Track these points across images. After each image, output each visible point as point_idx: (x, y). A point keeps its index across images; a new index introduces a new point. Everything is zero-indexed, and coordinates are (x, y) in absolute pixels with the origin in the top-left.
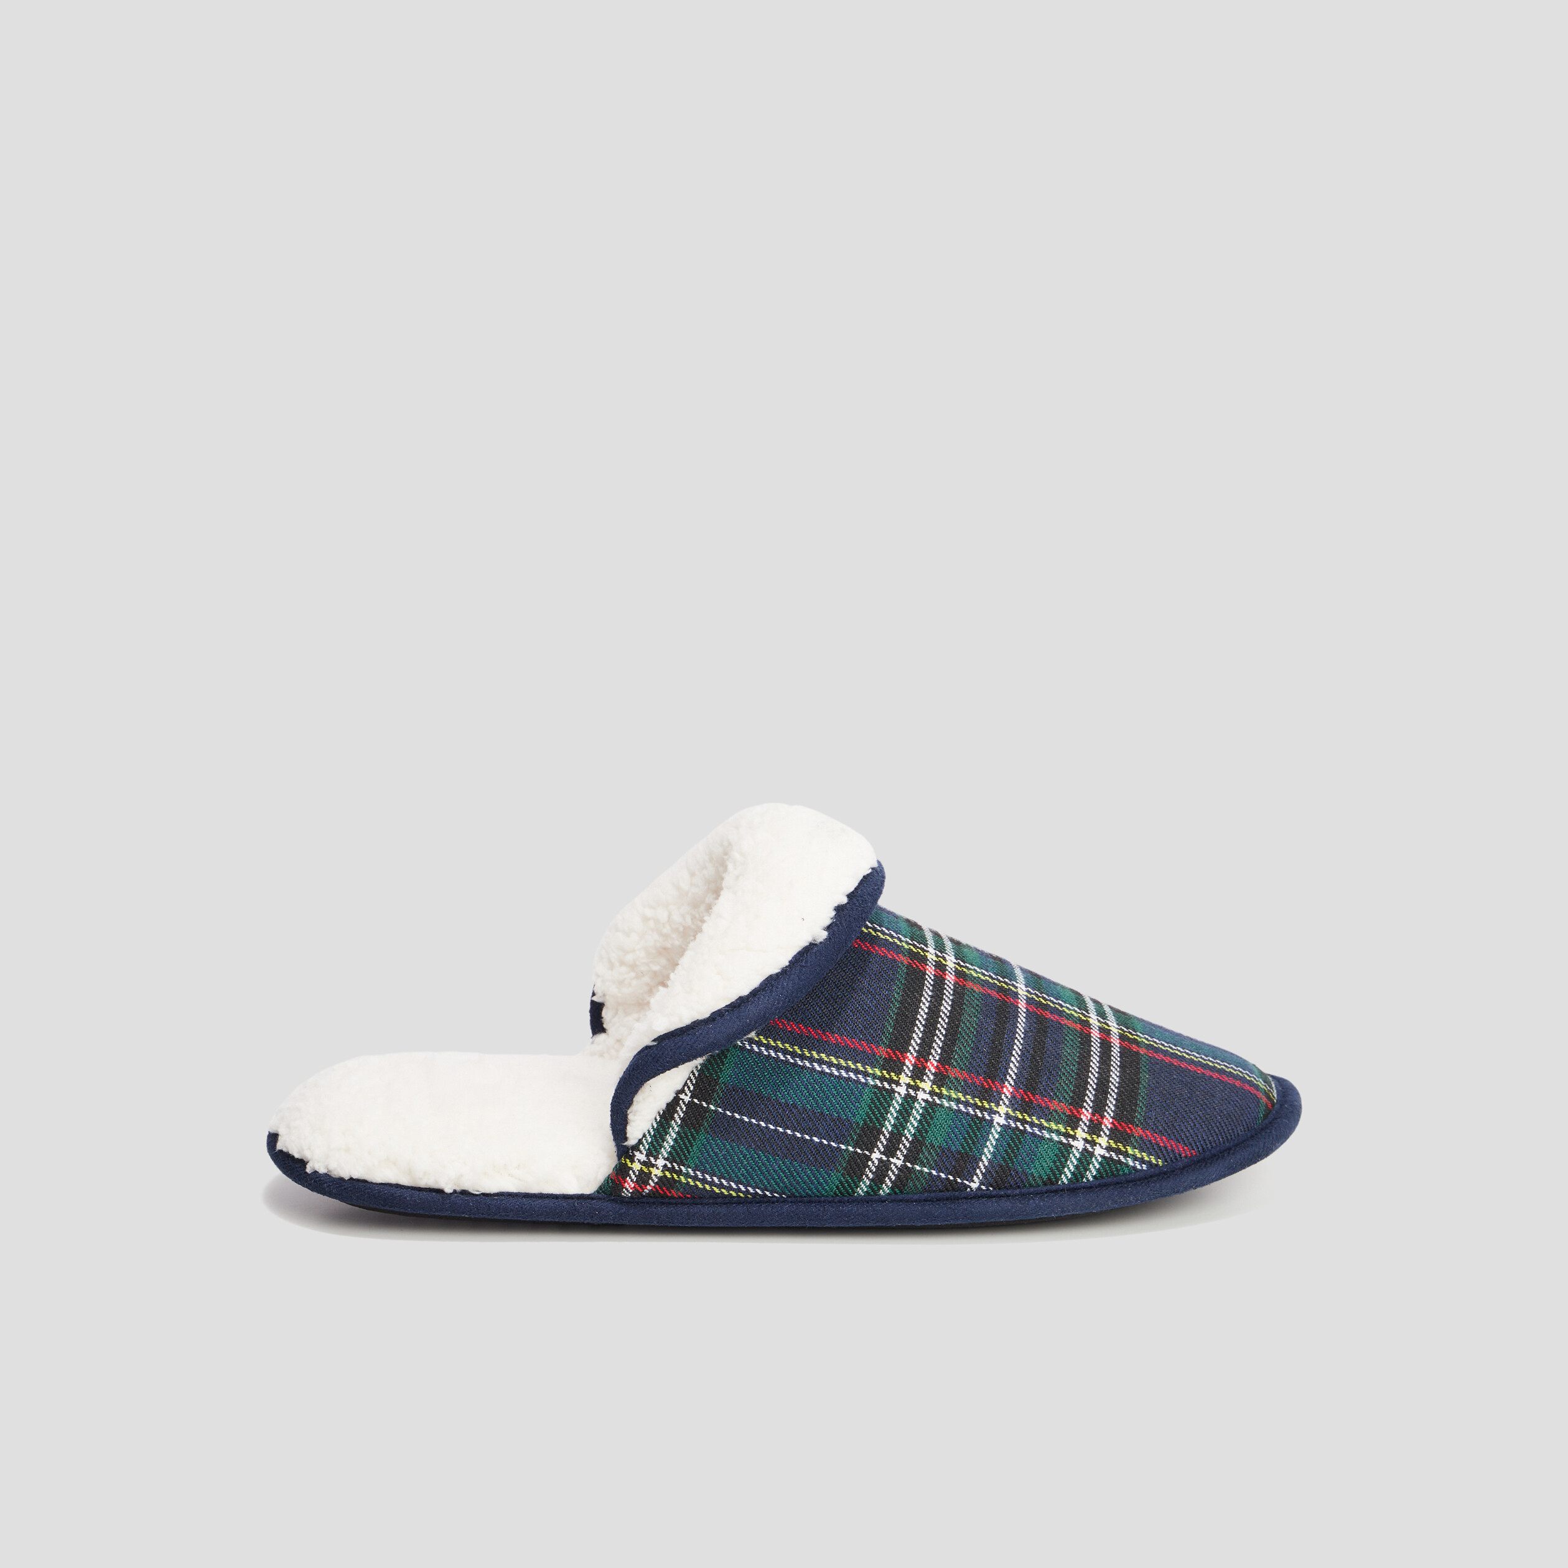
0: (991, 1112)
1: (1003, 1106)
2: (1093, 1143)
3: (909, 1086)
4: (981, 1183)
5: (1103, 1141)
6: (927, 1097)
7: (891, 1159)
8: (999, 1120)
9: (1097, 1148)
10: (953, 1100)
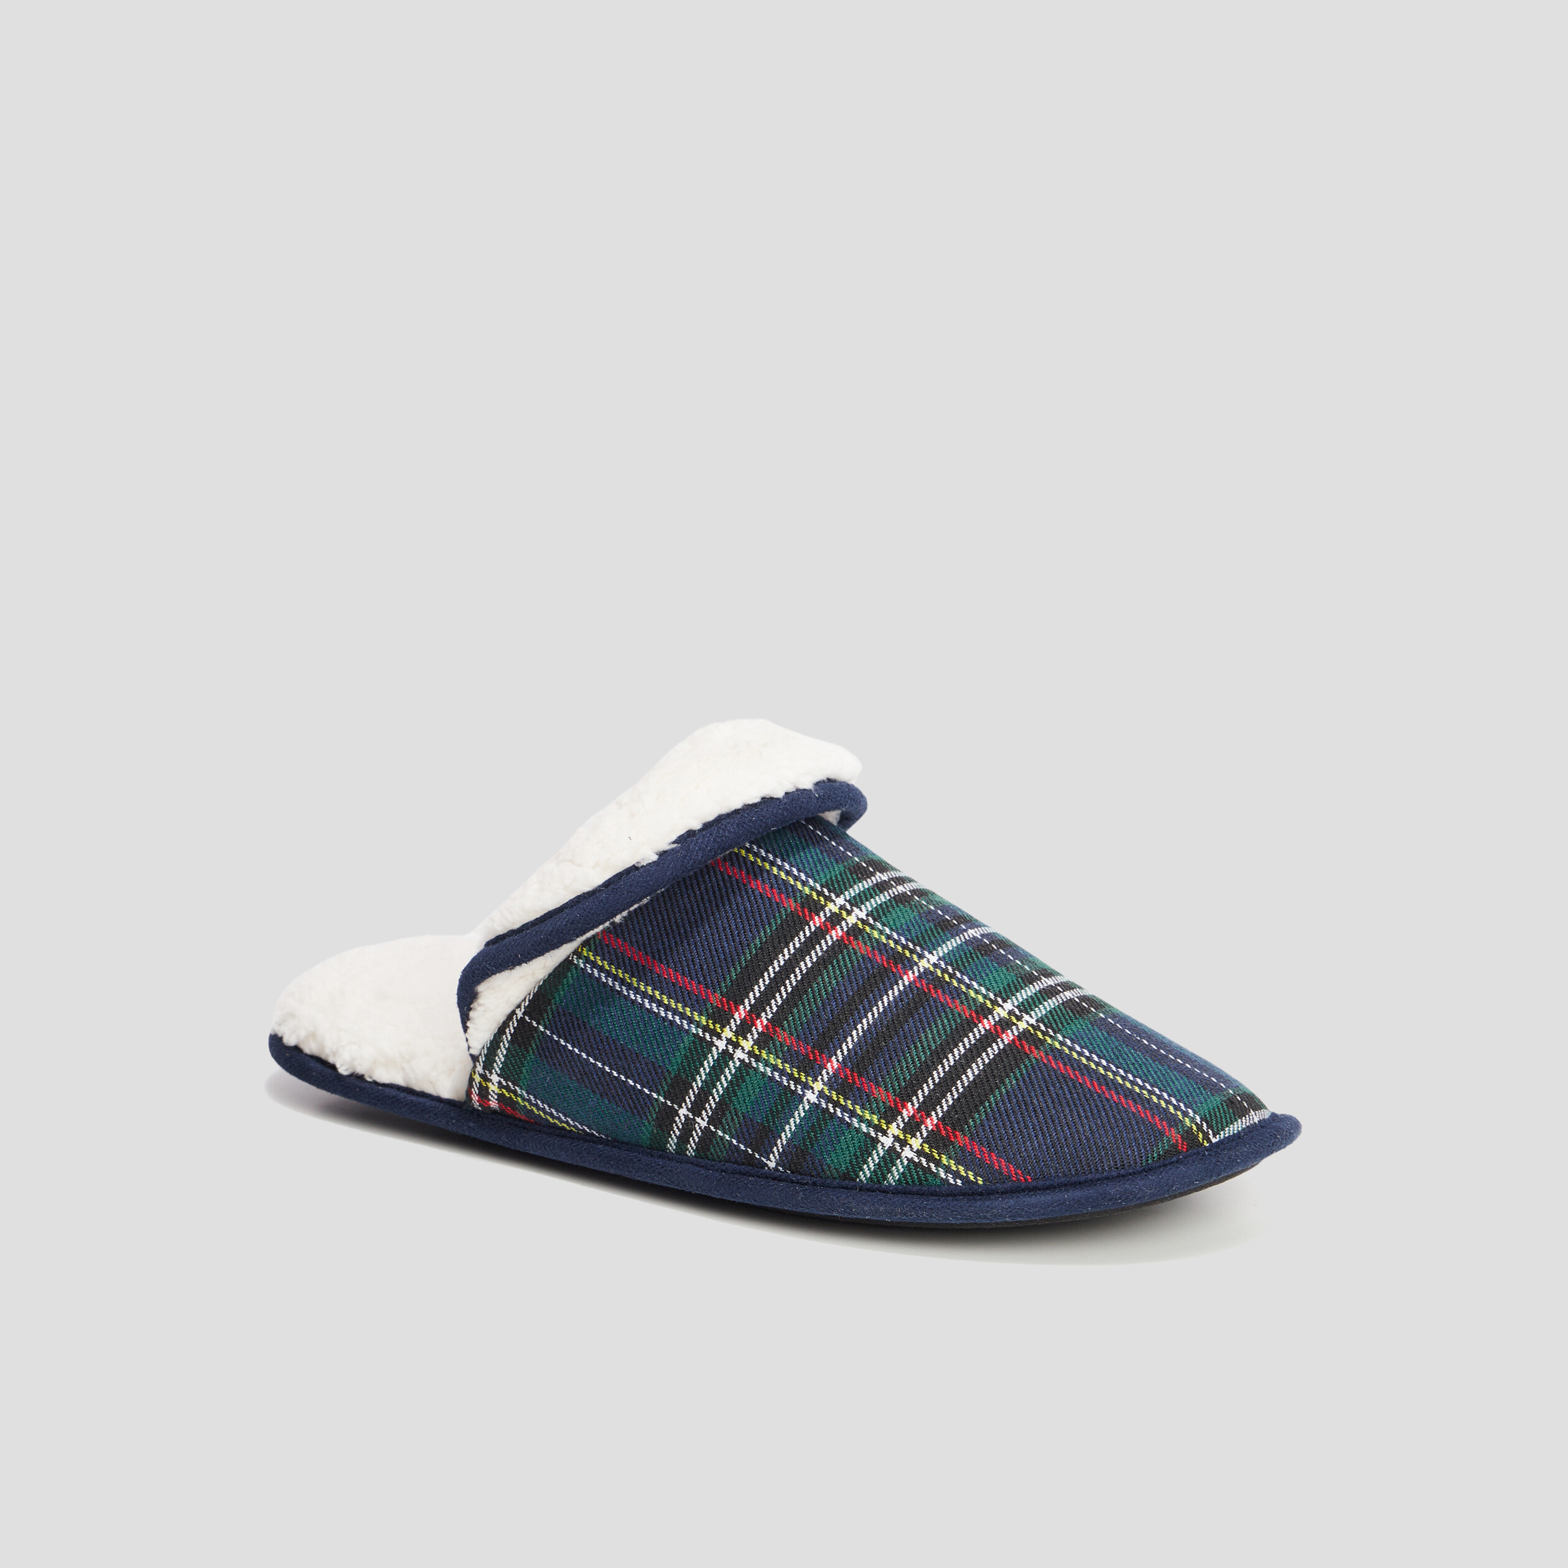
0: (806, 1086)
1: (821, 1083)
2: (904, 1143)
3: (729, 1041)
4: (778, 1164)
5: (916, 1143)
6: (745, 1057)
7: (696, 1118)
8: (811, 1097)
9: (907, 1149)
10: (771, 1064)
